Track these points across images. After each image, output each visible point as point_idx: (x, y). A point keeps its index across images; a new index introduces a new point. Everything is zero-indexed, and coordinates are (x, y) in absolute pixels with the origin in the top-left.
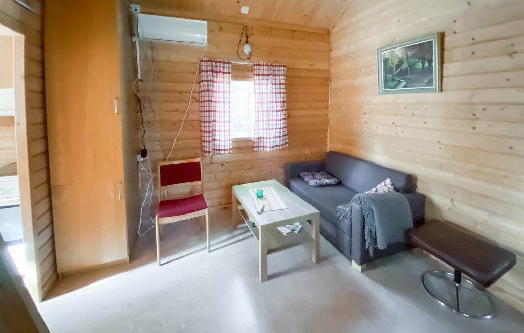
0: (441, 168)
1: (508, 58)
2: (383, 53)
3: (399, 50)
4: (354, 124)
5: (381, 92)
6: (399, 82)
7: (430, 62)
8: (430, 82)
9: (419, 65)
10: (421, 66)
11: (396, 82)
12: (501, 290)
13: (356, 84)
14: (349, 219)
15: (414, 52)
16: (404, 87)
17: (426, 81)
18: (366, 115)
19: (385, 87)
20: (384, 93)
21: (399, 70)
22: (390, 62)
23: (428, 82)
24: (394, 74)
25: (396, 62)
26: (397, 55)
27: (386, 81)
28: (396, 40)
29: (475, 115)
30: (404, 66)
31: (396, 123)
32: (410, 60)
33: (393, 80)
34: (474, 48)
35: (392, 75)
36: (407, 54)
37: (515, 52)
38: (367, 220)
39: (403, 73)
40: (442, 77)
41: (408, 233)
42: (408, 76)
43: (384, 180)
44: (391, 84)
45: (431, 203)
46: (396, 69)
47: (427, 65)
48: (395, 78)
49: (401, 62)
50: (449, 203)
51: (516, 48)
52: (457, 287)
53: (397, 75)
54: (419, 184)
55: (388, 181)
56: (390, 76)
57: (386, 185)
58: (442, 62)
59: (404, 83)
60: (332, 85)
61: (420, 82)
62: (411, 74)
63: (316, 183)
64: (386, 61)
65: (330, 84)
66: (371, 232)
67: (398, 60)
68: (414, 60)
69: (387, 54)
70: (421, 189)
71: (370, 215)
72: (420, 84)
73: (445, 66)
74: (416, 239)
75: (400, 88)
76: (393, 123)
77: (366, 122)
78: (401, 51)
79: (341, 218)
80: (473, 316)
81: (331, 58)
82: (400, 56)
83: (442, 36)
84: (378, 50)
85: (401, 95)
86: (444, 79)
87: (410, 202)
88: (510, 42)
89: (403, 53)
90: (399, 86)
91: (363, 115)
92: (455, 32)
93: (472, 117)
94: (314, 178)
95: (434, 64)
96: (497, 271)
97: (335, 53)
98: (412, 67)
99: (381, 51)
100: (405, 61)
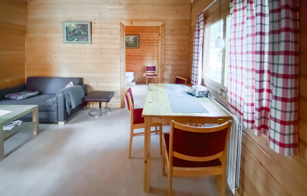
0: (92, 72)
1: (110, 35)
2: (65, 24)
3: (74, 24)
4: (47, 59)
5: (64, 42)
6: (74, 39)
7: (87, 32)
8: (87, 40)
9: (83, 33)
10: (84, 33)
11: (73, 38)
12: (112, 105)
13: (48, 37)
14: (56, 103)
15: (80, 27)
16: (76, 41)
17: (86, 39)
18: (55, 54)
19: (67, 40)
20: (66, 43)
21: (74, 33)
22: (69, 29)
23: (86, 40)
24: (72, 34)
25: (72, 29)
26: (73, 26)
27: (67, 37)
28: (72, 19)
29: (102, 52)
30: (77, 32)
31: (73, 57)
32: (79, 30)
33: (71, 37)
34: (101, 30)
35: (70, 35)
36: (77, 27)
37: (112, 34)
38: (66, 99)
39: (76, 35)
40: (91, 38)
41: (83, 99)
42: (78, 36)
43: (70, 83)
44: (70, 39)
45: (89, 86)
46: (72, 33)
47: (86, 33)
48: (72, 37)
49: (74, 30)
50: (96, 84)
51: (112, 33)
52: (100, 110)
53: (73, 35)
54: (84, 81)
55: (71, 83)
56: (69, 35)
57: (70, 85)
58: (91, 33)
59: (76, 39)
60: (28, 35)
61: (83, 40)
62: (79, 36)
63: (24, 97)
64: (67, 28)
65: (26, 34)
66: (69, 103)
67: (73, 29)
68: (80, 30)
69: (68, 25)
70: (85, 82)
71: (68, 96)
72: (84, 40)
73: (92, 34)
74: (87, 99)
75: (74, 41)
76: (72, 57)
77: (56, 57)
78: (75, 25)
79: (51, 105)
80: (105, 115)
81: (27, 19)
82: (74, 27)
83: (91, 23)
84: (63, 22)
85: (74, 44)
86: (92, 39)
87: (83, 88)
88: (111, 30)
89: (76, 26)
90: (74, 40)
91: (54, 54)
92: (95, 23)
93: (101, 53)
94: (20, 95)
95: (88, 33)
96: (110, 97)
97: (30, 17)
98: (80, 33)
99: (64, 23)
100: (76, 30)
